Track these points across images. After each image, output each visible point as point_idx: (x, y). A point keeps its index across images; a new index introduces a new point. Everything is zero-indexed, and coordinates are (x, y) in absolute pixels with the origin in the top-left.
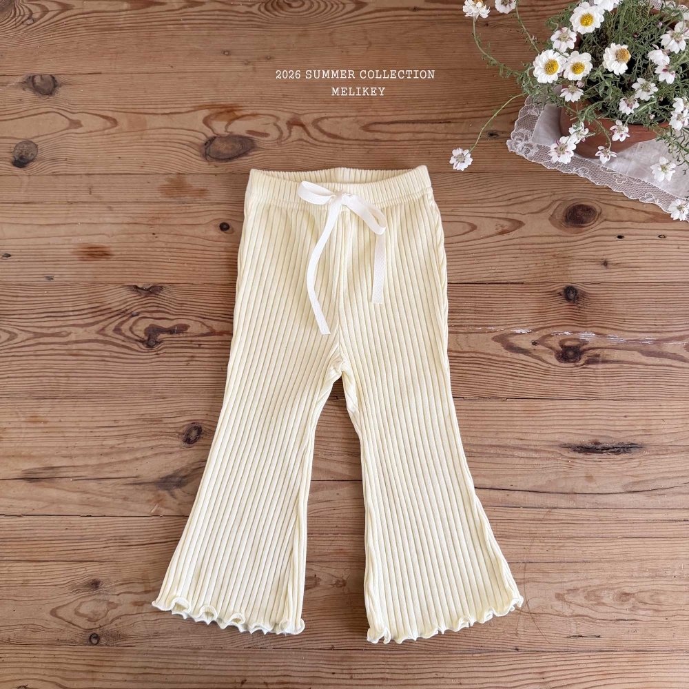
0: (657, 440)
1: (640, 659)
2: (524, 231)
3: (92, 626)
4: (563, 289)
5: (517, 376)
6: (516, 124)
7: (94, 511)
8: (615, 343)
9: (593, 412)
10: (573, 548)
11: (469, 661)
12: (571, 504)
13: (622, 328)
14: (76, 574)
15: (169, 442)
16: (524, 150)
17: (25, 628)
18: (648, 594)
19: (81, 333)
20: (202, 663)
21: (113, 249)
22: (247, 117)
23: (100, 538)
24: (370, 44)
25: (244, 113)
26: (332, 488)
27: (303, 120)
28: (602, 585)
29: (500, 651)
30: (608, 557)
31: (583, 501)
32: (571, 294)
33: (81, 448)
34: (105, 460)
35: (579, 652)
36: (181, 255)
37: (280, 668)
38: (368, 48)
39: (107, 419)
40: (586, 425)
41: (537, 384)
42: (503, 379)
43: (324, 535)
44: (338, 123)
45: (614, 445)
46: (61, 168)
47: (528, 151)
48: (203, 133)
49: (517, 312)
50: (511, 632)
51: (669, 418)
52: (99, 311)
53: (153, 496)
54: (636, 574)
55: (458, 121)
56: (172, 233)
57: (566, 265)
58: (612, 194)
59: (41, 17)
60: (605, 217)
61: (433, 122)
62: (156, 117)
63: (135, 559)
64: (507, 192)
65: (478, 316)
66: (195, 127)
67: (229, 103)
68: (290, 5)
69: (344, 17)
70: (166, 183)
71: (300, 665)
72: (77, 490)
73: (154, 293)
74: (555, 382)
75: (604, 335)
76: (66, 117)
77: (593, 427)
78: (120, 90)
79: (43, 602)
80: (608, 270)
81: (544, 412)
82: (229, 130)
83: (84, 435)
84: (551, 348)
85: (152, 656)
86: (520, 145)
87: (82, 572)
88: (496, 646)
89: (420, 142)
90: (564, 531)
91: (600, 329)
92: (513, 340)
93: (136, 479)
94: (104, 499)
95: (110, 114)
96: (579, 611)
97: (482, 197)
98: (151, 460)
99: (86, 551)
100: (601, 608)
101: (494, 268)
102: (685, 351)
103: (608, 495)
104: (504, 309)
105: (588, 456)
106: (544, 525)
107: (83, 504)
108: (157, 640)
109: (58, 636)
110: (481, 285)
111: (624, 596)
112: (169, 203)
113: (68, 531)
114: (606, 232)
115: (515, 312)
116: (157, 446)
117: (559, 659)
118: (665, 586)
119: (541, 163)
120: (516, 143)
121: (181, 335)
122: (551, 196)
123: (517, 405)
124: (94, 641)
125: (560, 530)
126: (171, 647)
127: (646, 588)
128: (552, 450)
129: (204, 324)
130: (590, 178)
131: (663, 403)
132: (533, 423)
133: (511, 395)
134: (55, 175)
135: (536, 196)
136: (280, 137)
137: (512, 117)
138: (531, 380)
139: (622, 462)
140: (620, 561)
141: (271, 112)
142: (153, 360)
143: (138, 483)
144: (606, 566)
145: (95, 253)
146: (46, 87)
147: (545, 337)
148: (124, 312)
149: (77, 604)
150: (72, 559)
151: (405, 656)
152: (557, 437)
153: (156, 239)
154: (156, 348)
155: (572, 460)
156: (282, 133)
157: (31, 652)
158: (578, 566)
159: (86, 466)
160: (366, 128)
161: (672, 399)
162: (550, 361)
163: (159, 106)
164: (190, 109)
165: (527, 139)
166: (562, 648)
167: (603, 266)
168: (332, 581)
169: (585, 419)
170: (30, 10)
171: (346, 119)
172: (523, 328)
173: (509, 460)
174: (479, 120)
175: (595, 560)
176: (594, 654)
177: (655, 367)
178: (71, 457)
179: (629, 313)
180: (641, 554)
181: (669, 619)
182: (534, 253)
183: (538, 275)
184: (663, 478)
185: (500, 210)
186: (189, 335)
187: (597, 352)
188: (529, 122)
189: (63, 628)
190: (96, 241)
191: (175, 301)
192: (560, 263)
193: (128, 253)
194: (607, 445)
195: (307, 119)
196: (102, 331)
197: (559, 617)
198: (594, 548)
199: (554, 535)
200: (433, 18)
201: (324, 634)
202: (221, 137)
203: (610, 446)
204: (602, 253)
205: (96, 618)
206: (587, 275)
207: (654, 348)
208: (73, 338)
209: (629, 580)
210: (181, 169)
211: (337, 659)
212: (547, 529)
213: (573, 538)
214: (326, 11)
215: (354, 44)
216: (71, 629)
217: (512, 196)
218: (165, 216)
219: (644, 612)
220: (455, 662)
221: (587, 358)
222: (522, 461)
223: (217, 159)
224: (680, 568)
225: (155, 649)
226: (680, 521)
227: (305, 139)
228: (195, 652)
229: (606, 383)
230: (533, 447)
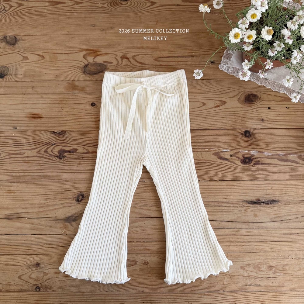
0: (285, 198)
1: (277, 295)
2: (226, 105)
3: (37, 283)
4: (243, 131)
5: (224, 171)
6: (223, 57)
7: (37, 232)
8: (267, 155)
9: (257, 186)
10: (248, 246)
11: (203, 297)
12: (247, 227)
13: (270, 149)
14: (29, 260)
15: (70, 201)
16: (226, 69)
17: (7, 284)
18: (281, 266)
19: (29, 153)
20: (86, 299)
21: (43, 115)
22: (103, 55)
23: (39, 244)
24: (158, 21)
25: (101, 53)
26: (142, 221)
27: (128, 56)
28: (261, 262)
29: (216, 292)
30: (263, 250)
31: (253, 226)
32: (247, 134)
33: (30, 204)
34: (41, 209)
35: (251, 292)
36: (74, 117)
37: (120, 301)
38: (157, 23)
39: (41, 191)
40: (254, 192)
41: (232, 174)
42: (217, 172)
43: (139, 242)
44: (143, 57)
45: (266, 201)
46: (20, 78)
47: (228, 70)
48: (83, 62)
49: (224, 142)
50: (221, 284)
51: (290, 188)
52: (38, 143)
53: (63, 226)
54: (276, 257)
55: (197, 56)
56: (70, 107)
57: (245, 121)
58: (266, 89)
59: (9, 9)
60: (262, 99)
61: (186, 57)
62: (62, 55)
63: (55, 253)
64: (219, 88)
65: (207, 144)
66: (79, 59)
67: (94, 48)
68: (121, 4)
69: (146, 9)
70: (67, 85)
71: (129, 299)
72: (29, 223)
73: (62, 135)
74: (240, 173)
75: (262, 152)
76: (21, 55)
77: (257, 193)
78: (45, 43)
79: (15, 273)
80: (264, 123)
81: (236, 186)
82: (95, 61)
83: (32, 198)
84: (238, 158)
85: (63, 296)
86: (225, 67)
87: (32, 260)
88: (215, 290)
89: (181, 66)
90: (244, 239)
91: (260, 149)
92: (222, 154)
93: (56, 218)
94: (41, 227)
95: (41, 54)
96: (251, 274)
97: (208, 91)
98: (61, 209)
99: (34, 250)
100: (261, 273)
101: (213, 122)
102: (298, 159)
103: (264, 223)
104: (218, 141)
105: (255, 206)
106: (236, 236)
107: (31, 229)
108: (65, 289)
109: (22, 288)
110: (208, 130)
111: (271, 267)
112: (68, 94)
113: (25, 241)
114: (263, 106)
115: (223, 142)
116: (64, 203)
117: (242, 295)
118: (288, 263)
119: (234, 75)
120: (223, 66)
121: (74, 153)
122: (238, 90)
123: (224, 183)
124: (38, 290)
125: (242, 238)
126: (72, 292)
127: (280, 264)
128: (239, 203)
129: (85, 149)
130: (256, 82)
131: (288, 182)
132: (231, 191)
133: (221, 179)
134: (17, 81)
135: (232, 90)
136: (118, 64)
137: (221, 54)
138: (230, 172)
139: (270, 208)
140: (269, 252)
141: (113, 53)
142: (62, 165)
143: (56, 220)
144: (263, 254)
145: (35, 117)
146: (12, 41)
147: (236, 153)
148: (49, 143)
149: (30, 273)
150: (27, 254)
151: (175, 294)
152: (241, 197)
153: (63, 110)
154: (63, 159)
155: (248, 208)
156: (118, 62)
157: (10, 295)
158: (250, 254)
159: (33, 212)
160: (156, 60)
161: (292, 180)
162: (238, 163)
163: (63, 50)
164: (77, 51)
165: (228, 64)
166: (243, 290)
167: (262, 121)
168: (142, 262)
169: (254, 189)
170: (4, 6)
171: (147, 56)
172: (226, 149)
173: (220, 208)
174: (206, 56)
175: (258, 251)
176: (258, 292)
177: (284, 166)
178: (26, 208)
179: (273, 142)
180: (278, 249)
181: (290, 277)
182: (231, 115)
183: (233, 125)
184: (288, 215)
185: (216, 96)
186: (78, 153)
187: (259, 159)
188: (229, 57)
189: (24, 284)
190: (36, 111)
191: (72, 138)
192: (243, 120)
193: (50, 117)
194: (263, 201)
195: (129, 56)
196: (39, 152)
197: (242, 277)
198: (257, 246)
199: (240, 241)
200: (186, 9)
201: (139, 286)
202: (91, 64)
203: (265, 201)
204: (261, 115)
205: (38, 279)
206: (255, 125)
207: (284, 158)
208: (26, 155)
209: (273, 260)
210: (73, 79)
211: (145, 296)
212: (237, 238)
213: (248, 242)
214: (138, 6)
215: (150, 21)
216: (28, 285)
217: (221, 90)
218: (66, 100)
219: (279, 274)
220: (197, 297)
221: (254, 162)
222: (226, 208)
223: (90, 74)
224: (295, 255)
225: (65, 293)
226: (295, 234)
227: (129, 64)
228: (83, 294)
229: (263, 173)
230: (230, 202)
